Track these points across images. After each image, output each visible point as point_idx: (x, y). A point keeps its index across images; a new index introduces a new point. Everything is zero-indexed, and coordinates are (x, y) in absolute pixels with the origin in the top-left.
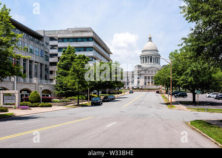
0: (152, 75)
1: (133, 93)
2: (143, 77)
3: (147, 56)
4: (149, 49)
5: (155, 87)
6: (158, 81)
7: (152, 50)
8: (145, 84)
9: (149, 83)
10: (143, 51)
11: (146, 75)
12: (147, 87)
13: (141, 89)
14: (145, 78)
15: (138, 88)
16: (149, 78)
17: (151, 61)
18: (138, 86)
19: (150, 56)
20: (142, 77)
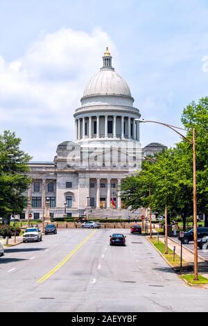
0: (114, 176)
1: (54, 232)
2: (84, 180)
3: (97, 115)
4: (103, 93)
5: (124, 214)
6: (135, 194)
7: (113, 96)
8: (92, 202)
9: (103, 199)
10: (84, 100)
11: (93, 176)
12: (99, 213)
13: (81, 219)
14: (92, 183)
15: (69, 218)
16: (103, 185)
17: (110, 131)
18: (69, 210)
19: (106, 114)
20: (81, 181)
